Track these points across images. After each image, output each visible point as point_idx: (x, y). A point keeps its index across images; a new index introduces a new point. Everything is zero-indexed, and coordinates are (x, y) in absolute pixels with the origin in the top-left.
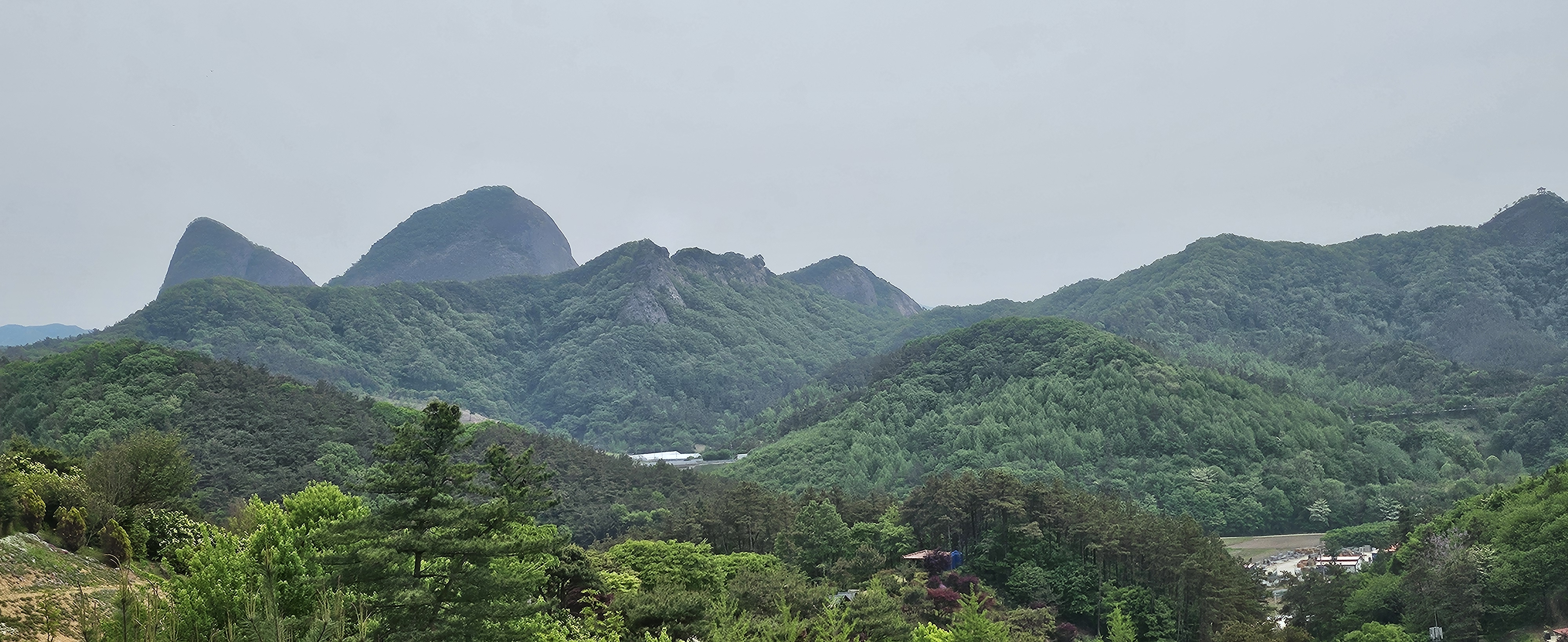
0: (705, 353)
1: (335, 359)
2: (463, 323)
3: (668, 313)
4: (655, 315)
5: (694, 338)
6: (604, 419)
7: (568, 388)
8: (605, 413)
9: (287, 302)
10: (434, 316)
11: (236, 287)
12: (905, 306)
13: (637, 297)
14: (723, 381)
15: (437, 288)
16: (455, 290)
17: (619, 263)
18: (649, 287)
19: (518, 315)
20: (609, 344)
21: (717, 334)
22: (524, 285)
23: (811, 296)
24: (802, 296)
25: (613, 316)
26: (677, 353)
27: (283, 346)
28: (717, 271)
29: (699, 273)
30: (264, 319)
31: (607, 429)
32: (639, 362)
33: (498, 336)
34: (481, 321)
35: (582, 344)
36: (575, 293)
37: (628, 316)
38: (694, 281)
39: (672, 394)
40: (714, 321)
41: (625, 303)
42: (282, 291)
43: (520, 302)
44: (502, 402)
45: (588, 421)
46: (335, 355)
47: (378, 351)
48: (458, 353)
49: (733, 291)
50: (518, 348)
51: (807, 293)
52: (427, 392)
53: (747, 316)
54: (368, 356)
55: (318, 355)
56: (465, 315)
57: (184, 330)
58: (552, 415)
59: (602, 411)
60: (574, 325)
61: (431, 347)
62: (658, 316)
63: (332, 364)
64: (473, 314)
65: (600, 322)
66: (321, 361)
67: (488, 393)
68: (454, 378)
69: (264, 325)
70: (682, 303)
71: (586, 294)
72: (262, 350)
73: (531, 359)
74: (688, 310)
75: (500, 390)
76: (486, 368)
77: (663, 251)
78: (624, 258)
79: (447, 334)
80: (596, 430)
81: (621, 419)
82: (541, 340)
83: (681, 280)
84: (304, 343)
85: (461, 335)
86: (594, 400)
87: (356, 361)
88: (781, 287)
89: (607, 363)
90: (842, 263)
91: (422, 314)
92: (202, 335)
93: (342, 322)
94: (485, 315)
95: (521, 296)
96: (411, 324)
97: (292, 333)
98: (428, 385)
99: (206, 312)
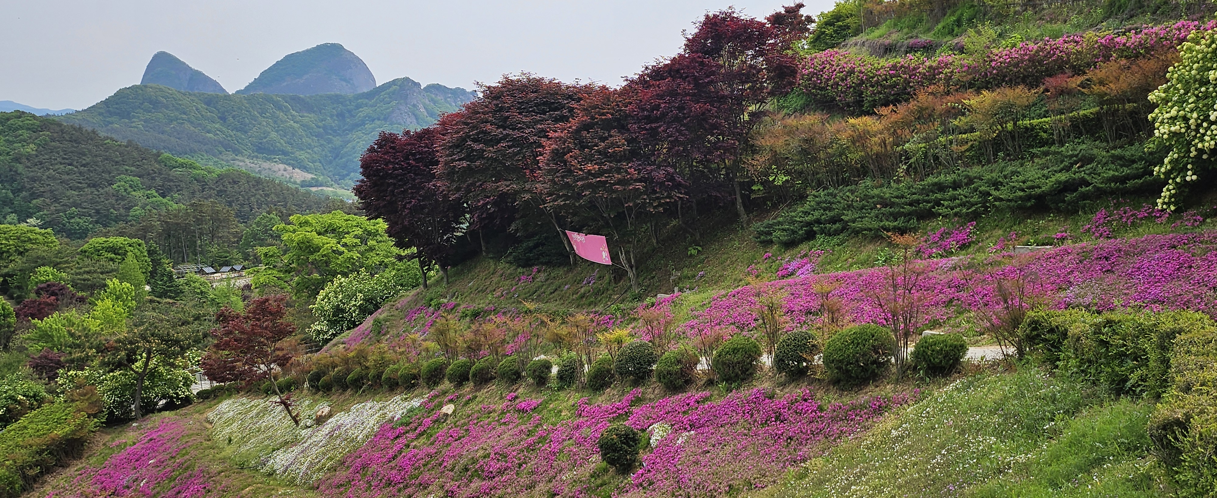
1: (218, 134)
2: (298, 118)
3: (417, 119)
4: (408, 120)
9: (193, 101)
10: (282, 114)
11: (164, 91)
13: (399, 109)
15: (284, 98)
16: (295, 99)
17: (391, 90)
18: (406, 104)
19: (332, 116)
22: (337, 99)
25: (385, 119)
27: (187, 125)
28: (449, 97)
29: (439, 97)
30: (177, 109)
33: (318, 127)
34: (309, 118)
35: (366, 134)
36: (366, 105)
37: (394, 119)
38: (435, 102)
41: (393, 112)
42: (194, 95)
43: (334, 109)
44: (317, 164)
46: (218, 132)
47: (246, 132)
50: (331, 134)
52: (273, 157)
54: (238, 134)
55: (209, 132)
56: (301, 114)
57: (129, 114)
58: (345, 172)
60: (363, 124)
61: (277, 131)
62: (411, 121)
63: (218, 137)
64: (305, 114)
65: (378, 122)
66: (208, 135)
67: (308, 158)
68: (289, 148)
69: (177, 113)
70: (426, 114)
71: (372, 106)
72: (174, 127)
73: (337, 141)
74: (429, 118)
75: (316, 157)
76: (310, 145)
77: (418, 85)
78: (394, 87)
79: (288, 124)
82: (344, 131)
83: (427, 102)
84: (200, 125)
85: (295, 125)
87: (231, 136)
91: (274, 112)
92: (139, 117)
93: (226, 114)
94: (312, 115)
95: (335, 105)
96: (267, 118)
97: (193, 119)
98: (274, 152)
99: (142, 104)
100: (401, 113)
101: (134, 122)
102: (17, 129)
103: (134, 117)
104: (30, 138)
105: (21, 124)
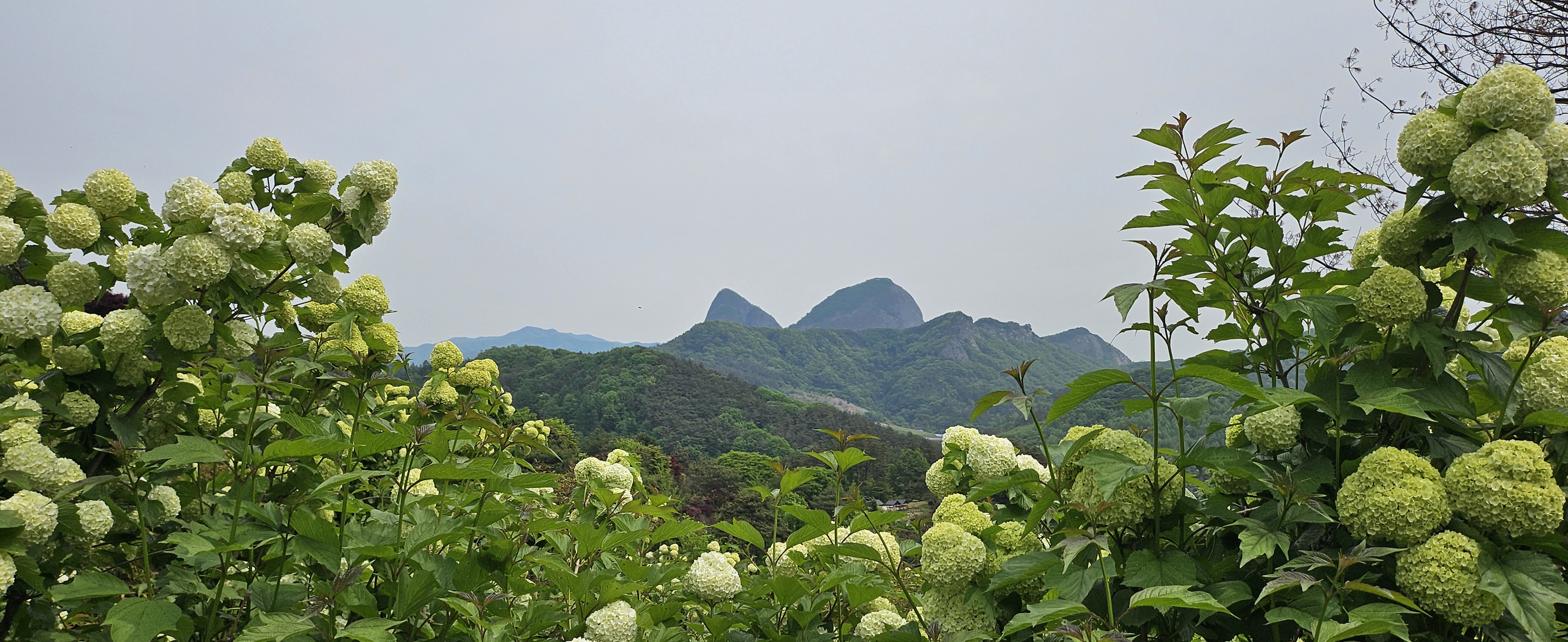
0: (989, 379)
1: (778, 368)
2: (851, 353)
3: (969, 354)
4: (960, 356)
5: (983, 370)
6: (924, 412)
7: (906, 393)
8: (926, 409)
9: (757, 335)
10: (836, 348)
11: (730, 325)
12: (1122, 361)
13: (951, 344)
15: (838, 332)
16: (849, 333)
17: (942, 324)
18: (958, 338)
19: (883, 350)
20: (932, 370)
21: (998, 369)
22: (888, 334)
23: (1059, 350)
24: (1053, 350)
25: (936, 354)
26: (972, 378)
27: (751, 358)
28: (1002, 332)
29: (991, 332)
30: (743, 343)
31: (926, 418)
32: (948, 381)
33: (870, 361)
34: (862, 352)
35: (917, 369)
36: (917, 339)
37: (945, 355)
38: (987, 337)
39: (966, 401)
40: (997, 361)
41: (944, 347)
42: (755, 329)
43: (885, 343)
44: (869, 398)
45: (916, 413)
46: (779, 366)
47: (803, 366)
48: (846, 369)
49: (1010, 344)
50: (881, 369)
51: (1057, 348)
52: (827, 390)
53: (1017, 359)
54: (797, 367)
55: (770, 365)
56: (853, 348)
57: (702, 347)
58: (897, 408)
59: (924, 408)
60: (914, 358)
61: (832, 365)
62: (963, 356)
63: (777, 370)
64: (858, 348)
65: (929, 357)
66: (770, 368)
67: (861, 393)
68: (842, 383)
69: (743, 347)
70: (978, 349)
71: (922, 341)
72: (740, 361)
73: (888, 376)
74: (981, 354)
75: (868, 391)
76: (862, 379)
77: (970, 319)
78: (946, 321)
79: (842, 358)
80: (920, 419)
81: (935, 413)
82: (895, 365)
83: (979, 336)
84: (763, 358)
85: (850, 360)
86: (921, 401)
87: (790, 370)
88: (1040, 343)
89: (929, 381)
90: (1083, 331)
91: (829, 346)
92: (710, 351)
93: (786, 348)
94: (864, 349)
95: (886, 340)
96: (823, 352)
97: (757, 353)
98: (830, 386)
99: (713, 338)
100: (953, 349)
101: (706, 355)
102: (639, 362)
103: (706, 350)
104: (650, 370)
105: (642, 358)
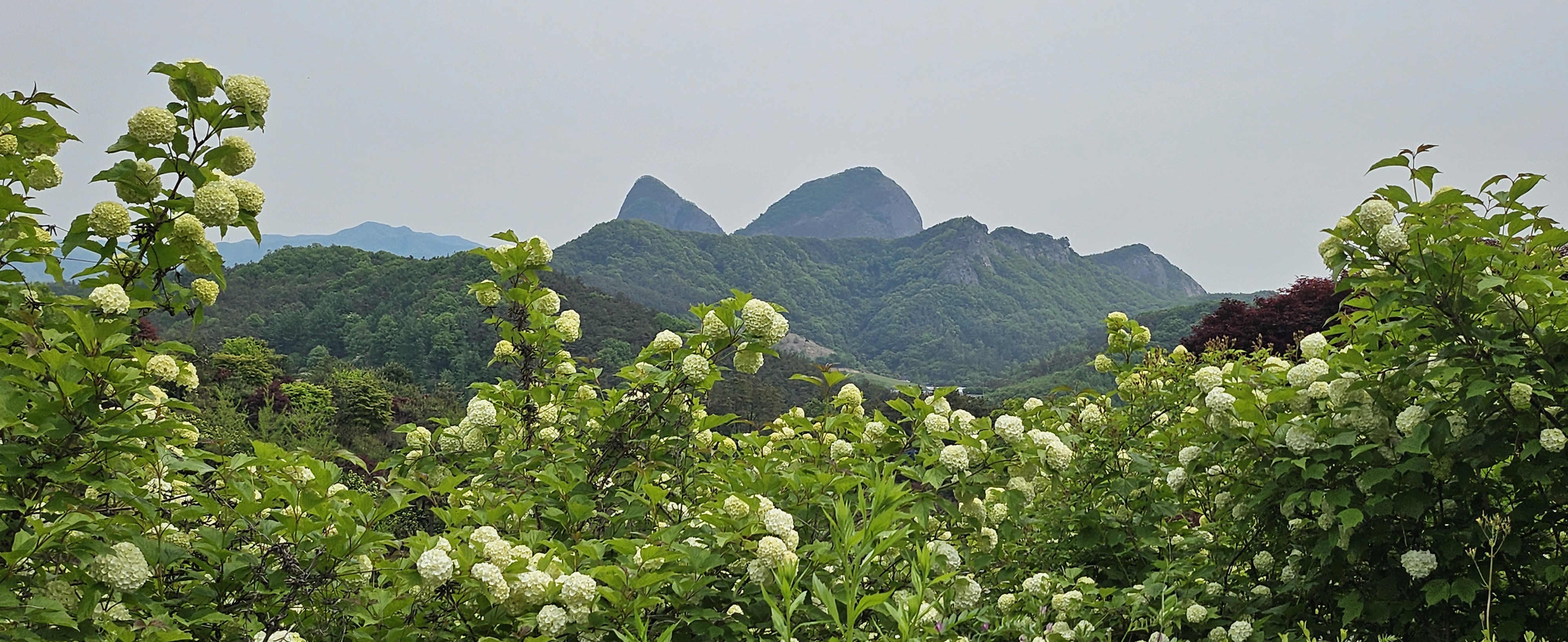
0: (1005, 312)
2: (816, 271)
3: (979, 278)
4: (967, 279)
5: (998, 299)
6: (914, 356)
7: (890, 329)
8: (916, 352)
9: (684, 243)
10: (795, 263)
11: (648, 228)
12: (1193, 291)
13: (955, 262)
14: (1015, 335)
15: (800, 242)
16: (814, 245)
17: (945, 234)
18: (966, 255)
19: (861, 269)
20: (928, 298)
21: (1019, 299)
22: (870, 245)
23: (1106, 275)
24: (1098, 274)
25: (934, 276)
26: (982, 310)
27: (674, 275)
28: (1027, 247)
29: (1012, 247)
30: (664, 254)
31: (915, 364)
32: (949, 314)
33: (842, 284)
34: (832, 271)
35: (907, 296)
36: (909, 255)
37: (946, 277)
38: (1006, 253)
39: (972, 342)
40: (1017, 287)
41: (945, 266)
43: (865, 259)
44: (839, 335)
45: (902, 357)
46: (712, 286)
49: (1038, 265)
50: (858, 295)
51: (1103, 272)
53: (1047, 286)
55: (701, 285)
56: (820, 265)
58: (874, 349)
59: (913, 350)
60: (904, 281)
62: (970, 279)
64: (826, 265)
65: (925, 280)
67: (826, 328)
68: (802, 312)
69: (663, 259)
70: (992, 270)
71: (917, 257)
72: (658, 278)
73: (867, 304)
74: (997, 277)
75: (837, 325)
76: (829, 308)
77: (984, 228)
78: (950, 230)
79: (802, 279)
80: (907, 365)
81: (928, 358)
82: (876, 290)
83: (995, 252)
84: (690, 275)
85: (814, 281)
86: (909, 341)
88: (1080, 264)
89: (923, 313)
90: (1141, 250)
94: (835, 267)
95: (867, 254)
100: (958, 269)
